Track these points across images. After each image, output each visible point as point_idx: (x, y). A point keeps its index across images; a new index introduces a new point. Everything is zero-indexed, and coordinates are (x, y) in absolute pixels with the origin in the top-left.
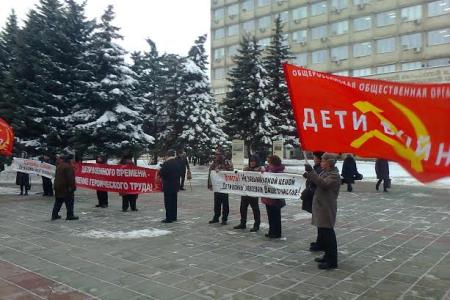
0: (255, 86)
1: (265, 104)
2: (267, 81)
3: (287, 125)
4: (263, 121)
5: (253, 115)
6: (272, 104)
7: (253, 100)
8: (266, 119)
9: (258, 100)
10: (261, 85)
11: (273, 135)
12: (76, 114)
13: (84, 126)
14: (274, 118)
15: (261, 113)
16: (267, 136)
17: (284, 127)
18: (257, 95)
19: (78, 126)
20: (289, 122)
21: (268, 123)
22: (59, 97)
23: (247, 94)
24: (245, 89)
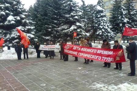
0: (122, 14)
1: (126, 20)
2: (126, 12)
3: (134, 28)
4: (125, 27)
5: (121, 25)
6: (128, 20)
7: (121, 19)
9: (123, 19)
10: (124, 13)
12: (62, 27)
13: (65, 31)
14: (129, 25)
15: (124, 24)
17: (133, 28)
18: (122, 17)
19: (63, 31)
20: (135, 27)
22: (56, 21)
23: (119, 17)
24: (118, 15)
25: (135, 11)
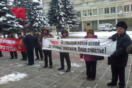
0: (58, 8)
1: (62, 14)
2: (62, 6)
3: (69, 21)
4: (62, 20)
5: (58, 18)
6: (64, 14)
8: (63, 19)
10: (60, 7)
11: (65, 24)
14: (65, 18)
15: (61, 17)
17: (68, 21)
18: (59, 11)
20: (70, 20)
21: (63, 20)
23: (56, 10)
24: (55, 9)
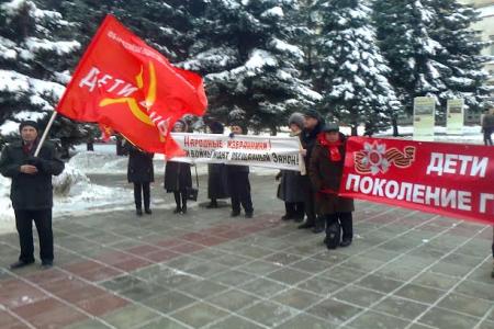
0: (415, 19)
1: (431, 46)
2: (430, 13)
3: (458, 75)
4: (426, 71)
5: (412, 63)
6: (439, 46)
7: (413, 41)
8: (432, 68)
9: (420, 40)
10: (424, 18)
11: (442, 90)
14: (442, 66)
15: (422, 59)
16: (434, 92)
17: (454, 79)
18: (417, 33)
20: (462, 72)
21: (435, 74)
23: (403, 32)
24: (399, 24)
25: (461, 10)
